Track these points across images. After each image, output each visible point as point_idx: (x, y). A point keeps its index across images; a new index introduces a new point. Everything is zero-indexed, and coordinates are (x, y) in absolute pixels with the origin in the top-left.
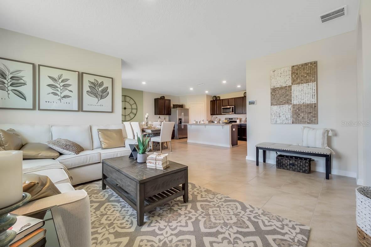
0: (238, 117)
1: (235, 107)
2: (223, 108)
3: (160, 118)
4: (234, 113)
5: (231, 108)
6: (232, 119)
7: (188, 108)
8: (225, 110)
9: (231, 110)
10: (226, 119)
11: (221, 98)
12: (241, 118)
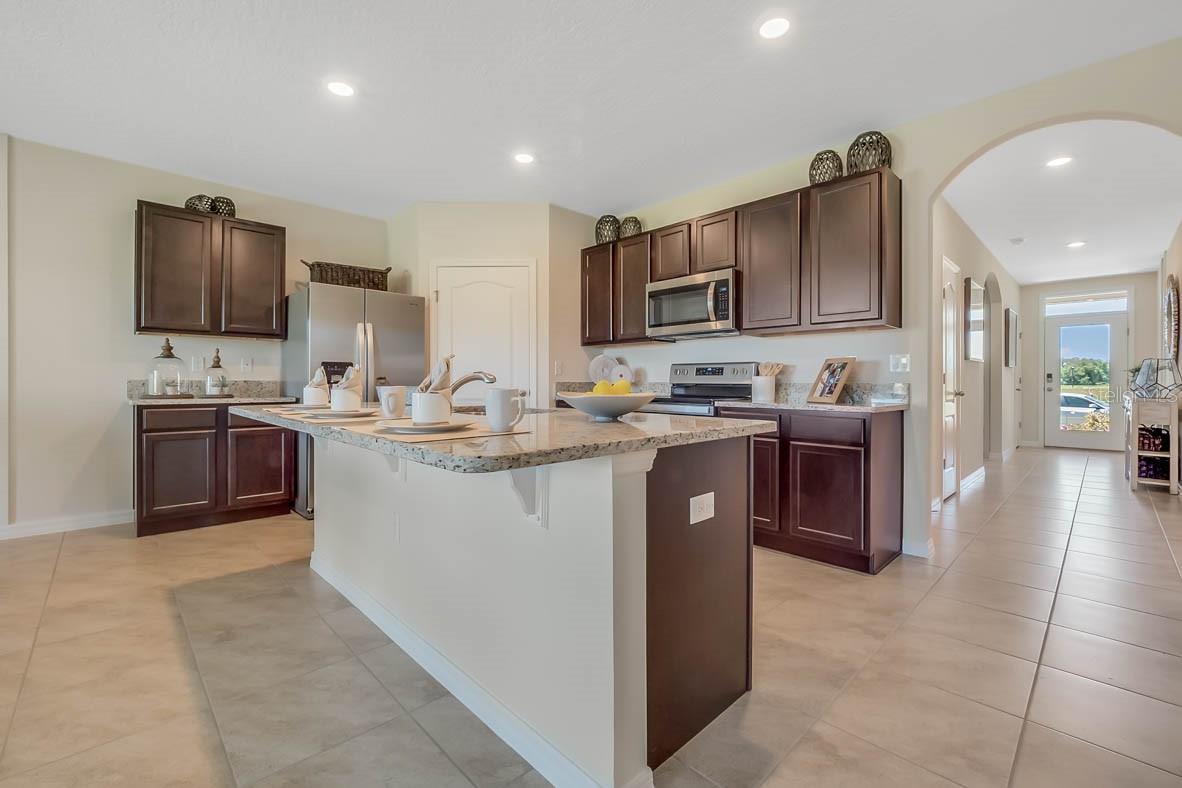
0: (762, 361)
1: (738, 276)
2: (653, 295)
3: (168, 353)
4: (729, 324)
5: (711, 291)
6: (718, 371)
7: (421, 295)
8: (668, 309)
9: (710, 304)
10: (677, 368)
11: (649, 226)
12: (784, 361)
